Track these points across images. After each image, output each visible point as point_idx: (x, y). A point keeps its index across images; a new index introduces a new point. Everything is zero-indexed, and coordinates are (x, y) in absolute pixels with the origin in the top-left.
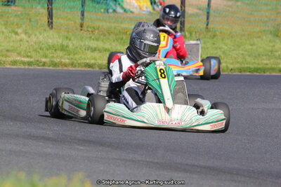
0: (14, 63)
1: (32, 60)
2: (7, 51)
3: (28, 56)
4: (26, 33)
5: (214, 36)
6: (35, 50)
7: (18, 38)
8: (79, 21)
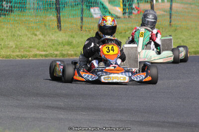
0: (35, 55)
1: (47, 53)
2: (30, 47)
3: (44, 51)
4: (42, 34)
5: (176, 30)
6: (49, 46)
7: (37, 38)
8: (79, 24)
